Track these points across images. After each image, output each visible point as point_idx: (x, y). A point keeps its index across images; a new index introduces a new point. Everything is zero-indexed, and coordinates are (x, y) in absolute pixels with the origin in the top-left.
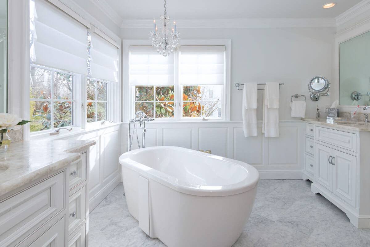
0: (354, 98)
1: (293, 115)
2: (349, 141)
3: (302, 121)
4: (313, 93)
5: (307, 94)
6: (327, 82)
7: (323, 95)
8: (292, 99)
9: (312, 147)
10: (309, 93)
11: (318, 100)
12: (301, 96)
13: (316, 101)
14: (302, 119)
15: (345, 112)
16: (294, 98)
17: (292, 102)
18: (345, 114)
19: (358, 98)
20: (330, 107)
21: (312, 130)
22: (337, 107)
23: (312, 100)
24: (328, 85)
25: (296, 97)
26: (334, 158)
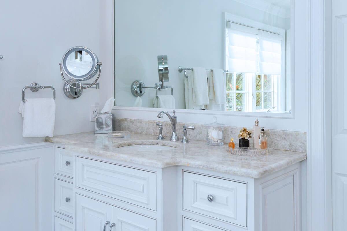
0: (136, 92)
1: (27, 132)
2: (143, 186)
3: (47, 143)
4: (69, 82)
5: (58, 84)
6: (96, 61)
7: (90, 86)
8: (23, 92)
9: (68, 200)
10: (62, 82)
11: (78, 97)
12: (45, 87)
13: (75, 98)
14: (47, 139)
15: (126, 120)
16: (28, 92)
17: (24, 101)
18: (126, 124)
19: (141, 93)
20: (100, 110)
21: (68, 163)
22: (112, 109)
23: (68, 97)
24: (97, 67)
25: (35, 89)
26: (114, 225)
